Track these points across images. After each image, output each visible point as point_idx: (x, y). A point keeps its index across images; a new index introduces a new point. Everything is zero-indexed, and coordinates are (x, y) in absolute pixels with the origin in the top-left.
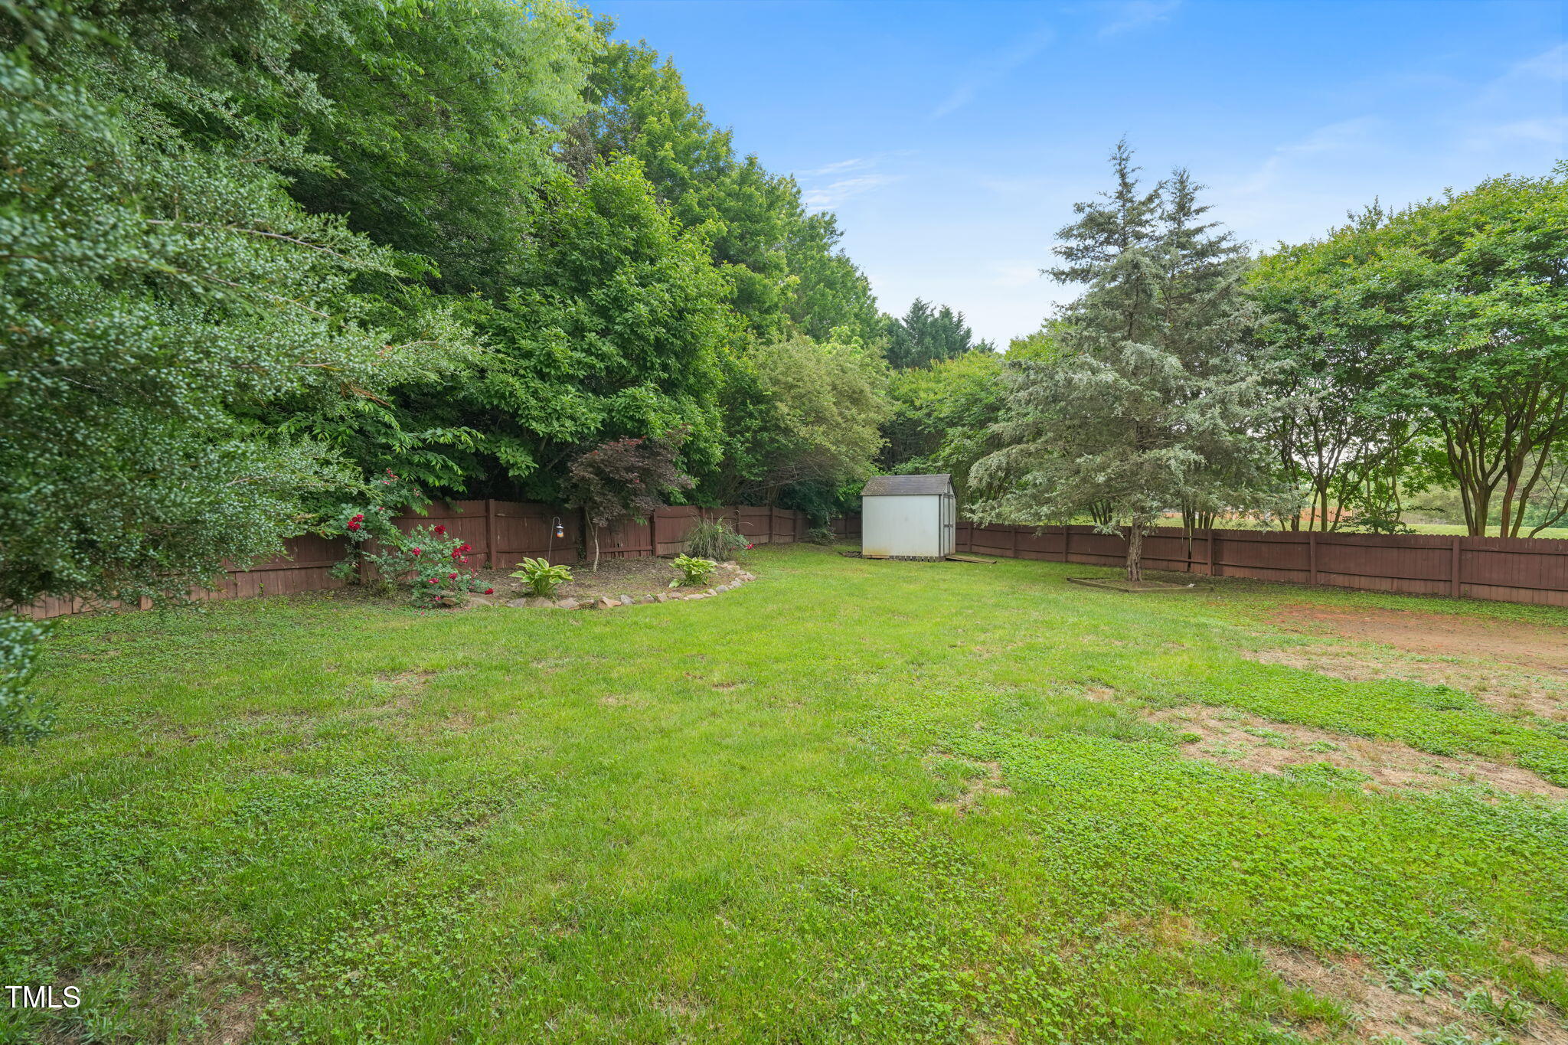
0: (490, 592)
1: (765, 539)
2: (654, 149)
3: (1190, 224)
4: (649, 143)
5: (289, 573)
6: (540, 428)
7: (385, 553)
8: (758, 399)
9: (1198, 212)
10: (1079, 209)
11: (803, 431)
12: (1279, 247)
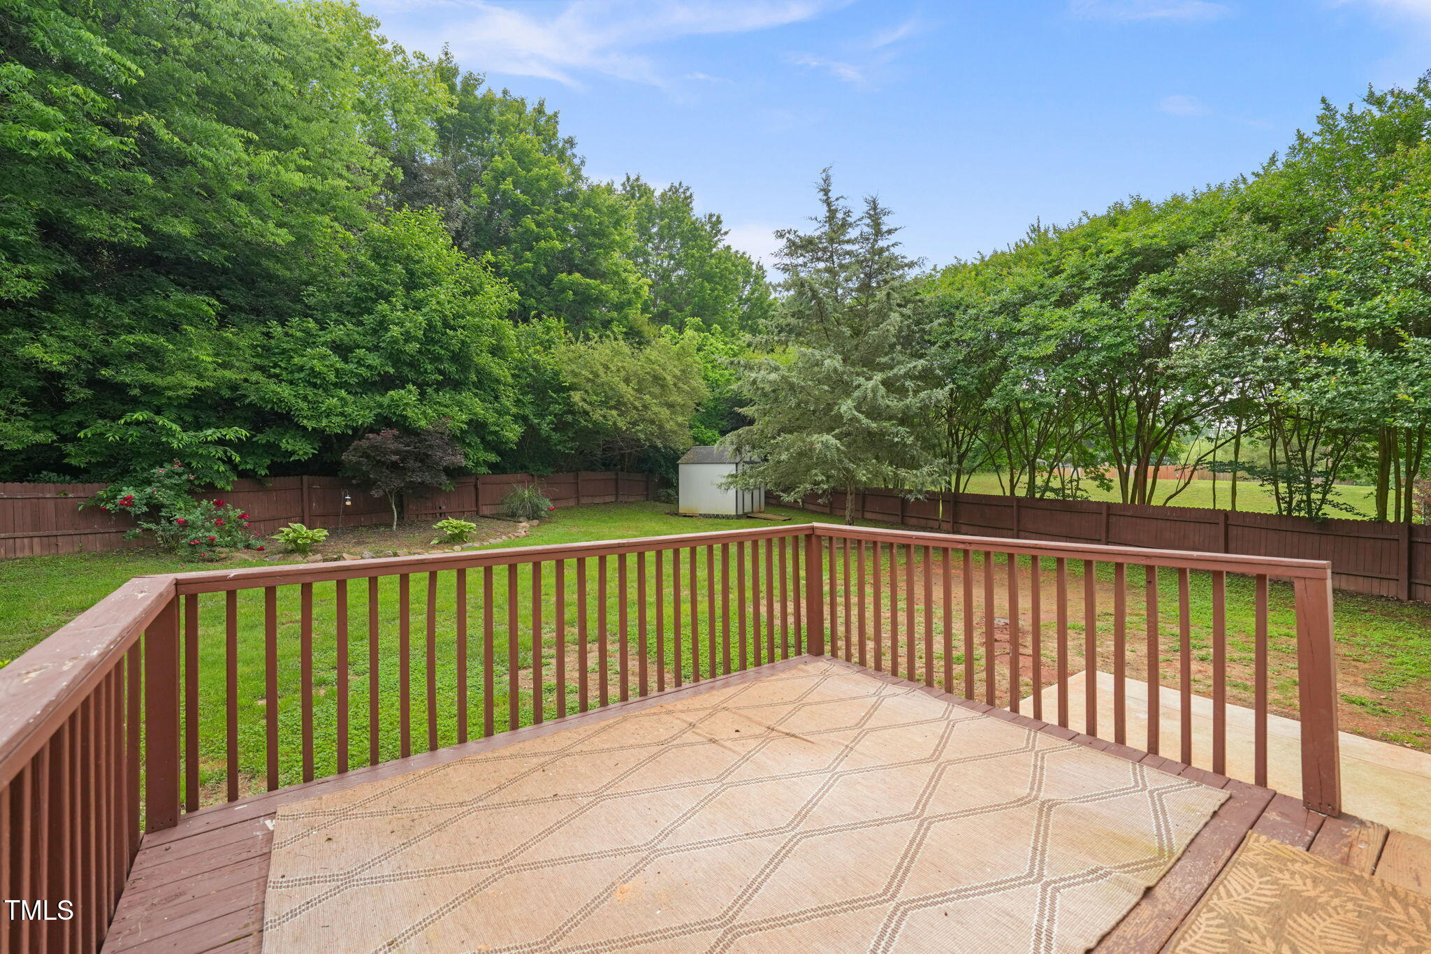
0: (261, 549)
1: (572, 503)
2: (499, 183)
3: (882, 243)
4: (495, 178)
5: (107, 535)
6: (310, 425)
7: (163, 521)
8: (561, 389)
9: (889, 232)
10: (780, 235)
11: (597, 415)
12: (979, 257)
